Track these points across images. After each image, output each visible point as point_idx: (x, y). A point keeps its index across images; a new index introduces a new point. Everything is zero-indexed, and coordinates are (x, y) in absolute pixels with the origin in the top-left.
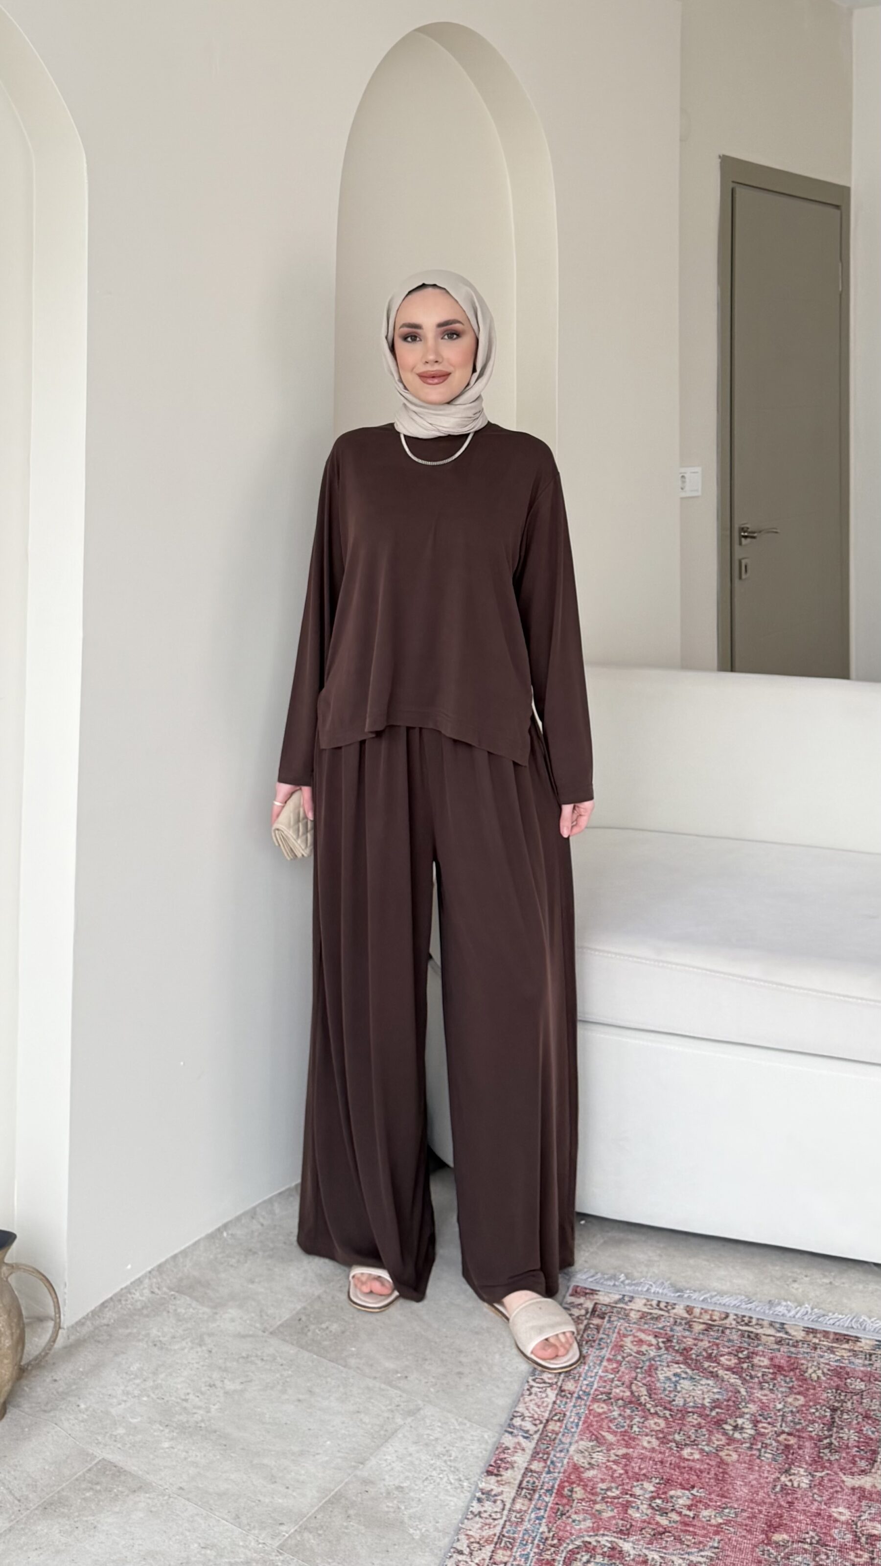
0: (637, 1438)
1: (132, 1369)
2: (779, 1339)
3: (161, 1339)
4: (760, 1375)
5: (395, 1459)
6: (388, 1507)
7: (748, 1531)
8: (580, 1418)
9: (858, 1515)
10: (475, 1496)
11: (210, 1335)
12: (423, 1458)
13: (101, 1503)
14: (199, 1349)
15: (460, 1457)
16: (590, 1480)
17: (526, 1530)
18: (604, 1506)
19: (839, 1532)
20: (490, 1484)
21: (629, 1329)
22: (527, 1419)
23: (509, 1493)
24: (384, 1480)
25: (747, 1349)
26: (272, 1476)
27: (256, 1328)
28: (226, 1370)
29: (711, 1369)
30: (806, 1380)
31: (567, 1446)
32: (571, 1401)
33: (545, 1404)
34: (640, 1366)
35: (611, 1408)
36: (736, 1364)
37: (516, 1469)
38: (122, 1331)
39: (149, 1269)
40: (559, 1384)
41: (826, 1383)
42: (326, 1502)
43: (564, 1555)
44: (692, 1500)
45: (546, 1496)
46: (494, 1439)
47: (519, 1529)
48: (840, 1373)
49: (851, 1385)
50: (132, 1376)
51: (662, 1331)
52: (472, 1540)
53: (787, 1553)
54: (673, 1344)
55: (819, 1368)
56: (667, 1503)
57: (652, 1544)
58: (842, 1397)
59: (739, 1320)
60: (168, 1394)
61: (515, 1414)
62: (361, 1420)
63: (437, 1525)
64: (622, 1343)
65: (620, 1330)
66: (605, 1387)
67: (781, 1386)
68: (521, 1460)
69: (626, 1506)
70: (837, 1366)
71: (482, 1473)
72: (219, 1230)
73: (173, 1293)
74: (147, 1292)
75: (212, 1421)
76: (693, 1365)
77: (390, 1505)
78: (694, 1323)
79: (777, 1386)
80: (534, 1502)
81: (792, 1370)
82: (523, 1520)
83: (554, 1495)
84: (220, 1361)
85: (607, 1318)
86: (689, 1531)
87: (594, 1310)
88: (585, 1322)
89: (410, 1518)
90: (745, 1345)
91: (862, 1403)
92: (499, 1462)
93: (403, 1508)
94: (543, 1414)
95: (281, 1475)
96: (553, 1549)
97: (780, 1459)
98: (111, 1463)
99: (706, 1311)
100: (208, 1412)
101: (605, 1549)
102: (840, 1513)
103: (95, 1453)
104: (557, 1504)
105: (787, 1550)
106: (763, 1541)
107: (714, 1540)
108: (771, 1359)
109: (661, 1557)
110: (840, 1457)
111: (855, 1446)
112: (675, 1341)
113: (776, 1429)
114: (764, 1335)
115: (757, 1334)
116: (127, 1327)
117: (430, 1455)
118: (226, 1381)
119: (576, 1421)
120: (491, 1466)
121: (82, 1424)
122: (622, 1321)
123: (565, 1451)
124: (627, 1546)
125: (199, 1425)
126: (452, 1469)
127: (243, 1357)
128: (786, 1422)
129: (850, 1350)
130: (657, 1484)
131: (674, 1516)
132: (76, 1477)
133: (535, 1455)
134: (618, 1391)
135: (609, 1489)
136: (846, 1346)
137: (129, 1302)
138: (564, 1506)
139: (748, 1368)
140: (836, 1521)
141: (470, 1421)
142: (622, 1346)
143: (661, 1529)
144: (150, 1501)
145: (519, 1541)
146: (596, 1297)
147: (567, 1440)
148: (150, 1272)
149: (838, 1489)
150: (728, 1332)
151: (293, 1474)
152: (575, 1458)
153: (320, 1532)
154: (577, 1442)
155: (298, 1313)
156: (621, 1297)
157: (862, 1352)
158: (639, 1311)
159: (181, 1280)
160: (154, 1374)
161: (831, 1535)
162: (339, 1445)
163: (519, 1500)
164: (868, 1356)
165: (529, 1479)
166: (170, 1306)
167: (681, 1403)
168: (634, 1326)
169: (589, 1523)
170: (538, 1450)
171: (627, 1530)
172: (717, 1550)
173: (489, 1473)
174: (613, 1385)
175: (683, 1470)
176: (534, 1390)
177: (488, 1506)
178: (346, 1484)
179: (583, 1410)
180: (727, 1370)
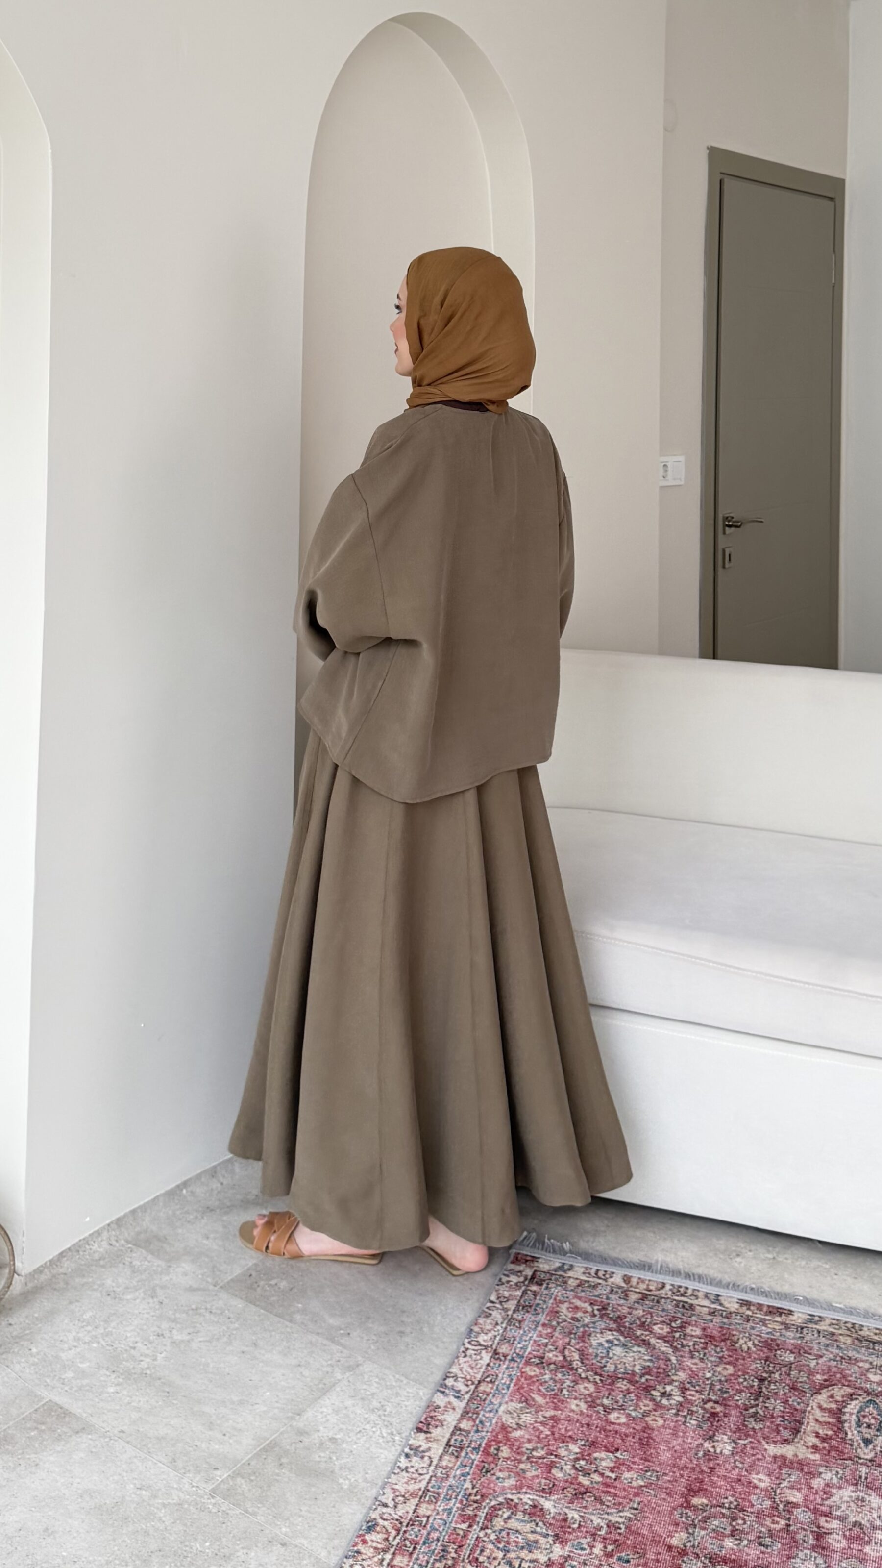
0: (567, 1402)
1: (84, 1317)
2: (712, 1310)
3: (115, 1289)
4: (691, 1344)
5: (330, 1411)
6: (320, 1456)
7: (667, 1494)
8: (512, 1379)
9: (778, 1482)
10: (403, 1451)
11: (163, 1287)
12: (359, 1412)
13: (45, 1442)
14: (151, 1301)
15: (394, 1412)
16: (516, 1440)
17: (450, 1486)
18: (529, 1466)
19: (758, 1499)
20: (419, 1440)
21: (565, 1295)
22: (459, 1379)
23: (437, 1450)
24: (318, 1431)
25: (681, 1318)
26: (211, 1423)
27: (207, 1282)
28: (175, 1321)
29: (643, 1337)
30: (736, 1350)
31: (496, 1407)
32: (504, 1364)
33: (479, 1366)
34: (574, 1332)
35: (542, 1371)
36: (668, 1333)
37: (445, 1427)
38: (77, 1280)
39: (108, 1222)
40: (494, 1347)
41: (756, 1354)
42: (260, 1450)
43: (485, 1511)
44: (616, 1462)
45: (472, 1454)
46: (427, 1397)
47: (444, 1484)
48: (771, 1346)
49: (781, 1356)
50: (85, 1324)
51: (597, 1299)
52: (397, 1494)
53: (704, 1517)
54: (608, 1312)
55: (750, 1340)
56: (591, 1464)
57: (573, 1503)
58: (771, 1369)
59: (675, 1290)
60: (117, 1342)
61: (448, 1375)
62: (301, 1373)
63: (367, 1476)
64: (558, 1309)
65: (557, 1296)
66: (538, 1351)
67: (712, 1356)
68: (451, 1419)
69: (551, 1466)
70: (768, 1338)
71: (412, 1430)
72: (178, 1186)
73: (130, 1246)
74: (105, 1244)
75: (158, 1369)
76: (626, 1333)
77: (323, 1455)
78: (631, 1293)
79: (707, 1355)
80: (460, 1460)
81: (724, 1340)
82: (448, 1476)
83: (480, 1453)
84: (171, 1312)
85: (545, 1285)
86: (609, 1492)
87: (533, 1277)
88: (523, 1288)
89: (341, 1468)
90: (679, 1315)
91: (789, 1375)
92: (429, 1419)
93: (334, 1458)
94: (476, 1375)
95: (218, 1422)
96: (476, 1505)
97: (705, 1427)
98: (57, 1404)
99: (643, 1281)
100: (155, 1360)
101: (527, 1507)
102: (760, 1480)
103: (42, 1395)
104: (483, 1461)
105: (704, 1514)
106: (682, 1506)
107: (634, 1502)
108: (704, 1329)
109: (581, 1516)
110: (764, 1428)
111: (780, 1416)
112: (610, 1309)
113: (703, 1397)
114: (699, 1305)
115: (691, 1305)
116: (84, 1276)
117: (365, 1410)
118: (174, 1332)
119: (508, 1383)
120: (421, 1422)
121: (32, 1368)
122: (559, 1288)
123: (495, 1411)
124: (548, 1505)
125: (144, 1372)
126: (386, 1423)
127: (193, 1309)
128: (714, 1392)
129: (782, 1323)
130: (582, 1445)
131: (596, 1478)
132: (24, 1415)
133: (465, 1414)
134: (550, 1355)
135: (533, 1450)
136: (778, 1319)
137: (87, 1253)
138: (489, 1464)
139: (680, 1337)
140: (756, 1487)
141: (406, 1378)
142: (557, 1312)
143: (582, 1489)
144: (90, 1442)
145: (443, 1496)
146: (536, 1264)
147: (496, 1401)
148: (109, 1225)
149: (760, 1457)
150: (663, 1300)
151: (231, 1421)
152: (504, 1419)
153: (252, 1478)
154: (507, 1403)
155: (248, 1269)
156: (560, 1265)
157: (793, 1325)
158: (577, 1279)
159: (139, 1233)
160: (106, 1321)
161: (750, 1502)
162: (278, 1396)
163: (446, 1457)
164: (799, 1329)
165: (456, 1437)
166: (127, 1259)
167: (612, 1368)
168: (572, 1293)
169: (512, 1482)
170: (468, 1410)
171: (550, 1488)
172: (636, 1511)
173: (419, 1430)
174: (547, 1349)
175: (608, 1434)
176: (469, 1353)
177: (416, 1461)
178: (282, 1433)
179: (515, 1372)
180: (659, 1338)
